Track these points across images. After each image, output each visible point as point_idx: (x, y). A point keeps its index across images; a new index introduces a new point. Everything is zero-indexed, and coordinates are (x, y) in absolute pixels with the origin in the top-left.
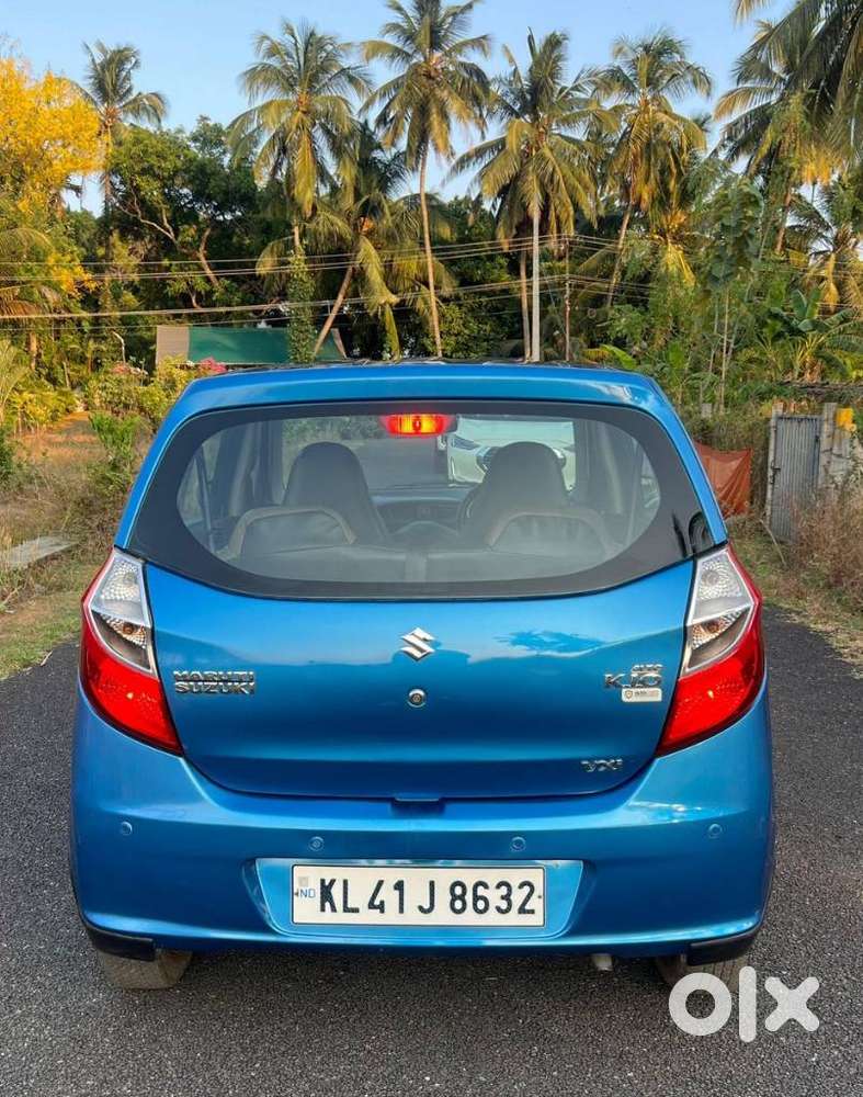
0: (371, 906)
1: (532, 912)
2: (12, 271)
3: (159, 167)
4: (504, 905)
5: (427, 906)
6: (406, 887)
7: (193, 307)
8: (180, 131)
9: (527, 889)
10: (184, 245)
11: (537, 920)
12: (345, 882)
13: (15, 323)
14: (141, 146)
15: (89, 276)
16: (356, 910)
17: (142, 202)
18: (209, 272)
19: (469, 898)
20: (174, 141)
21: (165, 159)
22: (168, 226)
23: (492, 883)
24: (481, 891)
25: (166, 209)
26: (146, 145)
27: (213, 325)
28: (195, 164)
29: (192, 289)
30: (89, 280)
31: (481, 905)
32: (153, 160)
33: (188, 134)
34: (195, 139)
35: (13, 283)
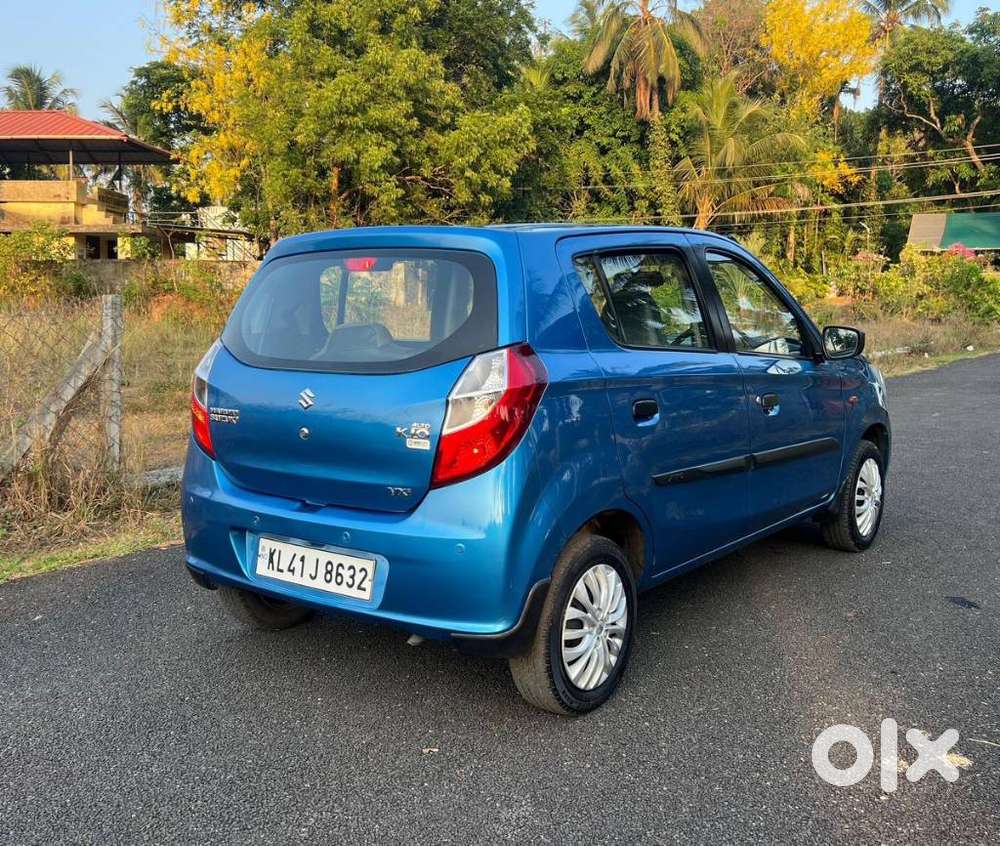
0: (289, 569)
1: (364, 590)
2: (769, 172)
3: (929, 63)
4: (350, 583)
5: (313, 575)
6: (306, 560)
7: (955, 193)
8: (956, 25)
9: (363, 573)
10: (950, 134)
11: (366, 595)
12: (280, 552)
13: (769, 217)
14: (911, 46)
15: (854, 170)
16: (282, 571)
17: (910, 98)
18: (975, 158)
19: (334, 573)
20: (949, 36)
21: (936, 54)
22: (935, 118)
23: (346, 567)
24: (341, 570)
25: (934, 102)
26: (917, 44)
27: (976, 210)
28: (967, 55)
29: (956, 176)
30: (852, 175)
31: (339, 578)
32: (923, 57)
33: (963, 27)
34: (971, 31)
35: (768, 182)
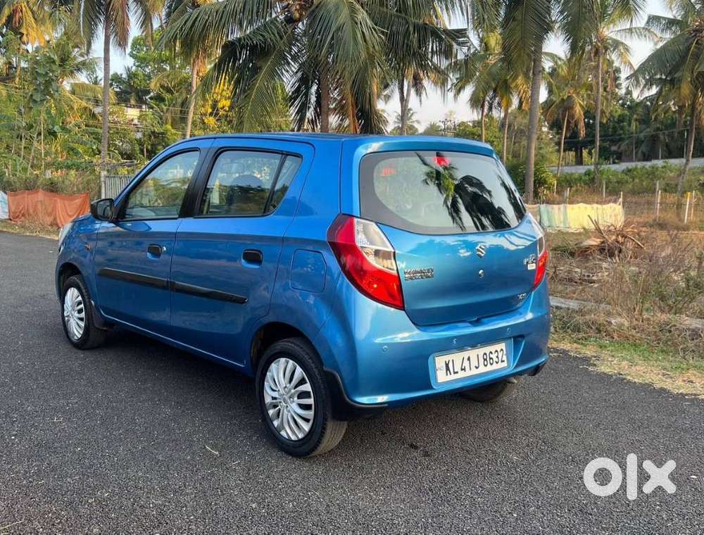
0: (462, 369)
1: (504, 361)
4: (497, 360)
5: (477, 365)
6: (471, 359)
9: (502, 352)
11: (505, 364)
12: (453, 361)
16: (457, 372)
19: (488, 359)
23: (494, 352)
24: (491, 356)
31: (491, 361)
